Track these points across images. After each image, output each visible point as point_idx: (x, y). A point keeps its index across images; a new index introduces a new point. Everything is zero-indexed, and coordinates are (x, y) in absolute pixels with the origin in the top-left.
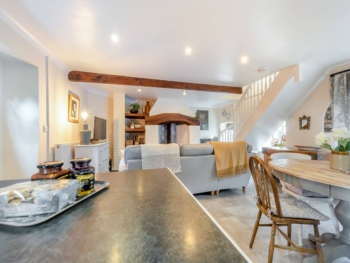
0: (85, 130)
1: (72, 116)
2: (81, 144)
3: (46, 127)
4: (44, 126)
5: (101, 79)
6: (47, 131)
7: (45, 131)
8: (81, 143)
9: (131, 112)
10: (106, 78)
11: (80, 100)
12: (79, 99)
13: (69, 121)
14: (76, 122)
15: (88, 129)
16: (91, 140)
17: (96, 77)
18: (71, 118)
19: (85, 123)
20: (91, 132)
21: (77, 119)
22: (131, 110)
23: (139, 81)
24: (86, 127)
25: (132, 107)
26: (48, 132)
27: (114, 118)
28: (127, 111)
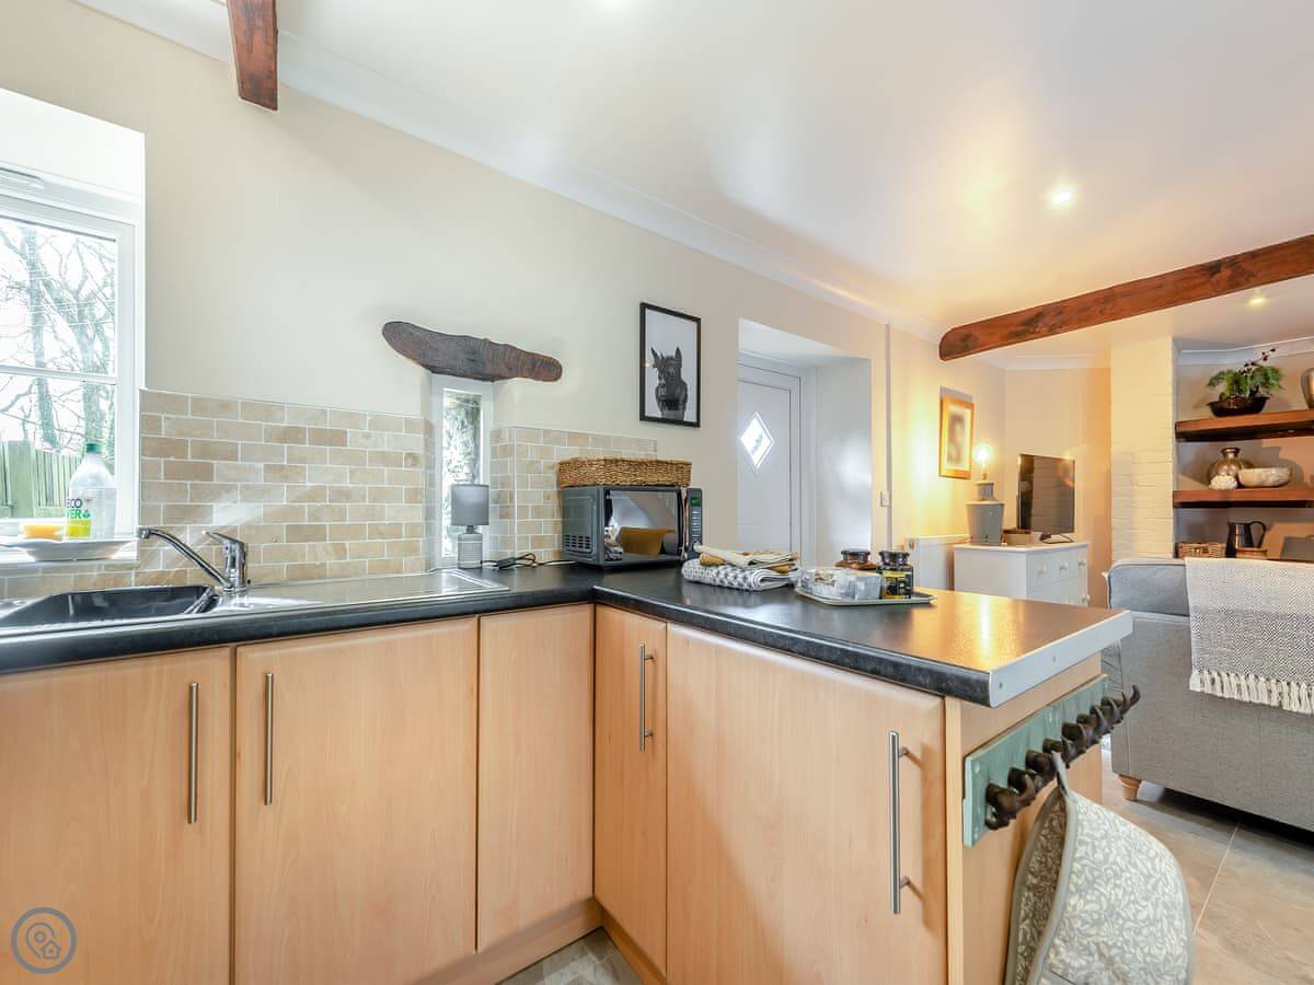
0: (983, 500)
1: (950, 458)
2: (972, 542)
3: (885, 493)
4: (881, 494)
5: (1040, 324)
6: (888, 504)
7: (884, 503)
8: (973, 540)
9: (1219, 410)
10: (1060, 313)
11: (975, 407)
12: (971, 406)
13: (940, 476)
14: (963, 476)
15: (995, 495)
16: (1007, 532)
17: (1022, 325)
18: (948, 467)
19: (985, 479)
20: (1002, 505)
21: (965, 467)
22: (1217, 399)
23: (1226, 273)
24: (987, 490)
25: (1222, 388)
26: (890, 507)
27: (1114, 449)
28: (1196, 407)
